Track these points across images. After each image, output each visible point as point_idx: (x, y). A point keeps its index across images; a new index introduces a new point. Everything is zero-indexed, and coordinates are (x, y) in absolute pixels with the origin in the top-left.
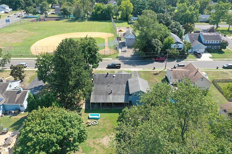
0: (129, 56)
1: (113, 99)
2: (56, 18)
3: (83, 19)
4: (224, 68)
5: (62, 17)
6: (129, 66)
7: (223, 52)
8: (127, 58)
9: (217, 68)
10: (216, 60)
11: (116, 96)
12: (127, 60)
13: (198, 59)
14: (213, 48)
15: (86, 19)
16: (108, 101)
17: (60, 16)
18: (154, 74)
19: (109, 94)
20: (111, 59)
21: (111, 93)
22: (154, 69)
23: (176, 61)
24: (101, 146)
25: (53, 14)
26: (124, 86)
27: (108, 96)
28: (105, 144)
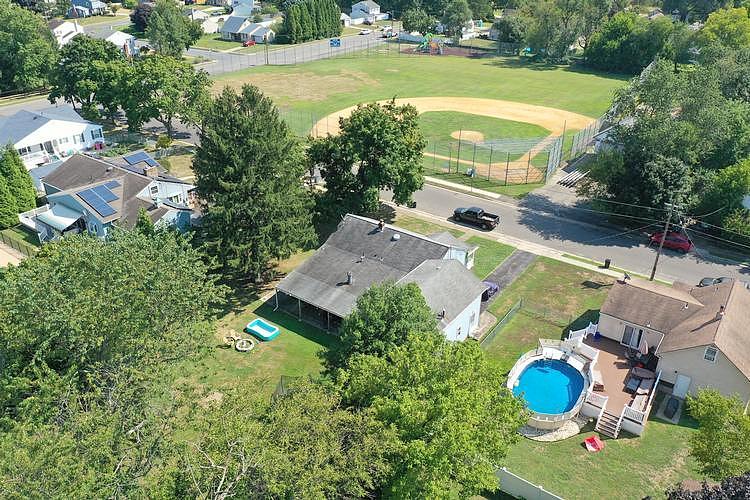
0: (568, 204)
1: (334, 302)
3: (552, 63)
5: (496, 50)
8: (551, 207)
11: (352, 297)
12: (544, 214)
15: (564, 63)
16: (318, 302)
18: (585, 284)
19: (339, 285)
20: (497, 196)
21: (348, 282)
22: (607, 266)
27: (333, 289)
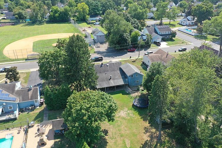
0: (105, 51)
1: (114, 83)
2: (12, 23)
3: (41, 23)
4: (180, 51)
5: (17, 22)
6: (108, 58)
7: (173, 40)
8: (103, 52)
9: (175, 52)
10: (171, 46)
11: (116, 81)
13: (159, 47)
14: (166, 38)
15: (44, 22)
16: (111, 85)
17: (13, 21)
18: (132, 62)
19: (110, 80)
21: (111, 78)
22: (130, 58)
23: (143, 50)
24: (121, 118)
25: (4, 19)
26: (119, 72)
27: (109, 81)
28: (123, 116)
